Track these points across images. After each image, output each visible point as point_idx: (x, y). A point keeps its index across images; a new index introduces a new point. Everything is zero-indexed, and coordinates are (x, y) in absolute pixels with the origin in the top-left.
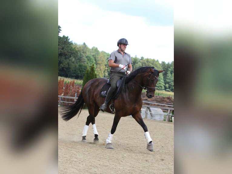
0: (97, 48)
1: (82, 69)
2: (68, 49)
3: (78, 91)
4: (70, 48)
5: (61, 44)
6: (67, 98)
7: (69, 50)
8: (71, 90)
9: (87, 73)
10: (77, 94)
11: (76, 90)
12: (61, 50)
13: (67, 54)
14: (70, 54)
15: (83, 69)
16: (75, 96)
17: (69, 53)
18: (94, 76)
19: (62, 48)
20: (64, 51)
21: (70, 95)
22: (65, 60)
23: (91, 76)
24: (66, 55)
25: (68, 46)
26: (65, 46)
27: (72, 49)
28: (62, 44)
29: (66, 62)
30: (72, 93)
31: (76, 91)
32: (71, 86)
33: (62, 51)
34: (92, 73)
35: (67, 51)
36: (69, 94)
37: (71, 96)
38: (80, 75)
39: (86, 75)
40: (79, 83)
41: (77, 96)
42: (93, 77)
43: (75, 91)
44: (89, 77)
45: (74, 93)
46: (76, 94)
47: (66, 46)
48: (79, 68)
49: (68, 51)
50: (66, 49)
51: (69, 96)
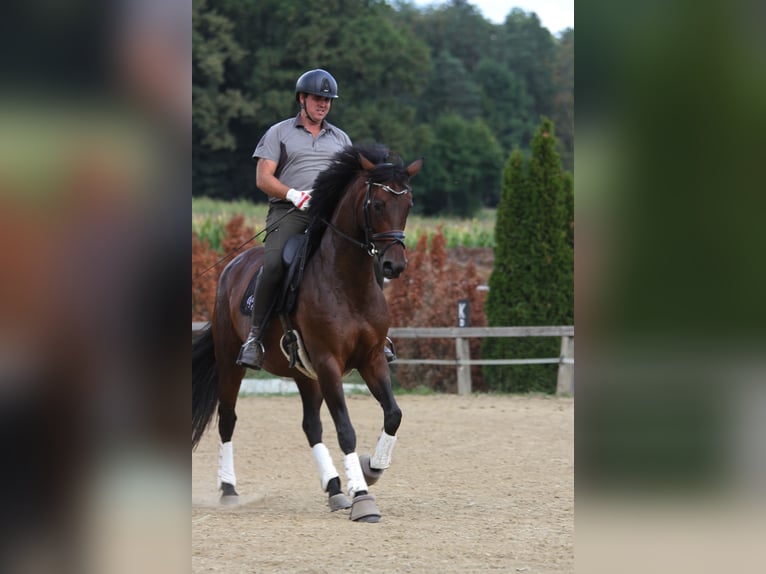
0: (534, 15)
1: (458, 151)
2: (364, 41)
3: (470, 290)
4: (376, 35)
5: (317, 15)
6: (413, 335)
7: (370, 44)
8: (432, 288)
9: (516, 180)
10: (465, 311)
11: (458, 288)
12: (326, 53)
13: (364, 70)
14: (379, 69)
15: (466, 153)
16: (454, 323)
17: (372, 61)
18: (557, 189)
19: (326, 38)
20: (340, 54)
21: (425, 316)
22: (353, 109)
23: (540, 196)
24: (359, 76)
25: (362, 24)
26: (342, 24)
27: (386, 39)
28: (324, 15)
29: (361, 121)
30: (434, 307)
31: (457, 293)
32: (428, 266)
33: (328, 58)
34: (541, 175)
35: (362, 54)
36: (418, 312)
37: (433, 325)
38: (449, 187)
39: (510, 191)
40: (461, 237)
41: (466, 320)
42: (554, 198)
43: (455, 294)
44: (530, 199)
45: (447, 301)
46: (462, 307)
47: (352, 23)
48: (443, 148)
49: (368, 50)
50: (352, 44)
51: (419, 326)
